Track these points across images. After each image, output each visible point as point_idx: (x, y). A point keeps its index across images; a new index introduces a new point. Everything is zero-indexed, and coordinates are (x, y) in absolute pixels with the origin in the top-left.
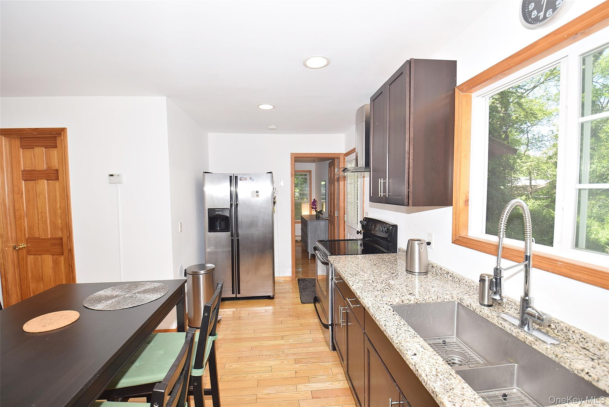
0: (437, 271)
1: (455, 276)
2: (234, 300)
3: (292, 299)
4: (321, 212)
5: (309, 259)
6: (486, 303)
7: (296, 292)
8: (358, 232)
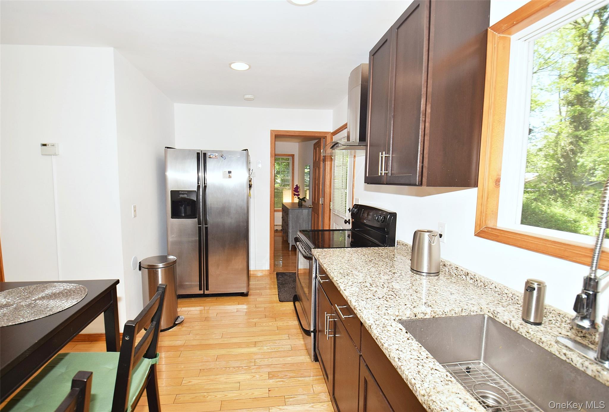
0: (451, 271)
1: (478, 279)
2: (202, 297)
3: (269, 296)
4: (303, 199)
5: (289, 251)
6: (532, 320)
7: (274, 288)
8: (346, 222)
